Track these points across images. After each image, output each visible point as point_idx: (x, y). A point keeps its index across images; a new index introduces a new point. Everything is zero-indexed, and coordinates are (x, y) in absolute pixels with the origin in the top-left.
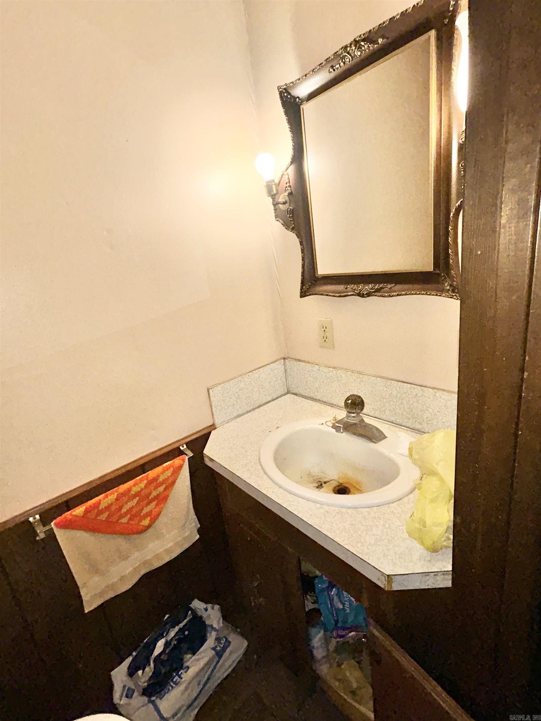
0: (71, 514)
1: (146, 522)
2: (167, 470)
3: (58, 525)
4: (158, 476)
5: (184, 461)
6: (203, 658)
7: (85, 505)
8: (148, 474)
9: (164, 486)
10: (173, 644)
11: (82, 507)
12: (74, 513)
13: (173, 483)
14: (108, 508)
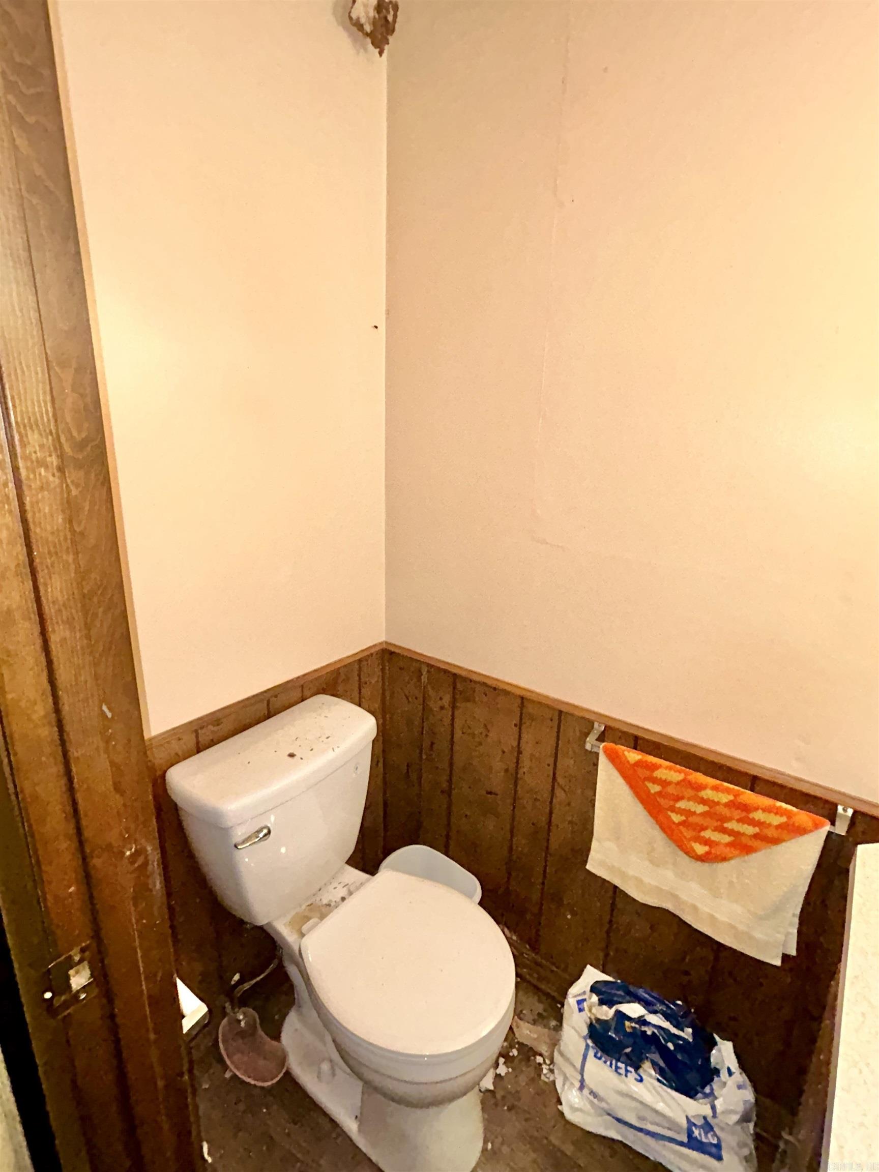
0: (624, 751)
1: (700, 849)
2: (776, 814)
3: (606, 751)
4: (756, 809)
5: (817, 826)
6: (668, 1106)
7: (643, 756)
8: (743, 793)
9: (757, 830)
10: (644, 1028)
11: (638, 755)
12: (626, 753)
13: (776, 841)
14: (664, 783)
